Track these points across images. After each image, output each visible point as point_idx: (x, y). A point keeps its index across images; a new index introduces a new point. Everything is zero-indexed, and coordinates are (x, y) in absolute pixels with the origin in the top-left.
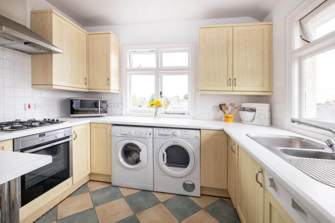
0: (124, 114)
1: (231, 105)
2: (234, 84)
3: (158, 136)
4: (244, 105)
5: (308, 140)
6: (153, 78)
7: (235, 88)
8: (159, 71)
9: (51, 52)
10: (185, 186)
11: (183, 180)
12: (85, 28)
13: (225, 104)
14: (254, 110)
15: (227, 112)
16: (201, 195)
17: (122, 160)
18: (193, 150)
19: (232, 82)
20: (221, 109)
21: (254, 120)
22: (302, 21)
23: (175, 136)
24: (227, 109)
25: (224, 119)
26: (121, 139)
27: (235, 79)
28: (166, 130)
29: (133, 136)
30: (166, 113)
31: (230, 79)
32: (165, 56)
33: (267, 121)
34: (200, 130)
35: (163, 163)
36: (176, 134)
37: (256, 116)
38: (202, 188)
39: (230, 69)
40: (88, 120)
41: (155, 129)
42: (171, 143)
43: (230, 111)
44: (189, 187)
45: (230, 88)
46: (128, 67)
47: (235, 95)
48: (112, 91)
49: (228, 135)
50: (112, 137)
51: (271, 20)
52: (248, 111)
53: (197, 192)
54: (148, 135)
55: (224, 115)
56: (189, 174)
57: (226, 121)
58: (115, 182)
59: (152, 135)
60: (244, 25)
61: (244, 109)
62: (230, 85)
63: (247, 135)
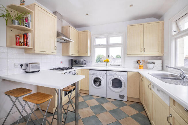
0: (92, 65)
1: (143, 61)
2: (144, 51)
3: (109, 75)
4: (149, 61)
5: (175, 75)
6: (105, 49)
7: (144, 53)
8: (108, 46)
9: (69, 42)
10: (120, 96)
11: (119, 94)
12: (77, 29)
13: (139, 61)
14: (153, 63)
15: (140, 64)
16: (127, 101)
17: (93, 84)
18: (124, 81)
19: (143, 50)
20: (137, 63)
21: (154, 68)
22: (177, 21)
23: (116, 74)
24: (140, 63)
25: (139, 67)
26: (93, 75)
27: (144, 49)
28: (112, 72)
29: (98, 74)
30: (111, 65)
31: (142, 49)
32: (110, 38)
33: (160, 68)
34: (127, 72)
35: (111, 86)
36: (116, 73)
37: (155, 66)
38: (128, 97)
39: (142, 44)
40: (80, 68)
41: (107, 71)
42: (114, 78)
43: (142, 64)
44: (122, 97)
45: (142, 53)
46: (94, 45)
47: (145, 56)
48: (88, 56)
49: (140, 74)
50: (90, 75)
51: (163, 20)
52: (151, 63)
53: (125, 99)
54: (104, 74)
55: (139, 66)
56: (122, 91)
57: (140, 68)
58: (90, 94)
59: (106, 74)
60: (149, 23)
61: (149, 63)
62: (142, 52)
63: (148, 73)
